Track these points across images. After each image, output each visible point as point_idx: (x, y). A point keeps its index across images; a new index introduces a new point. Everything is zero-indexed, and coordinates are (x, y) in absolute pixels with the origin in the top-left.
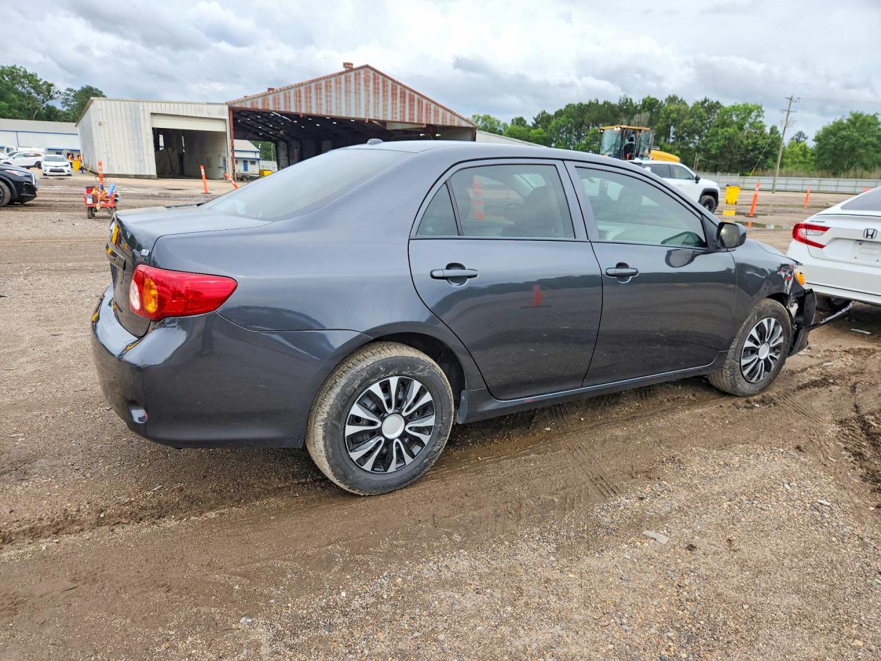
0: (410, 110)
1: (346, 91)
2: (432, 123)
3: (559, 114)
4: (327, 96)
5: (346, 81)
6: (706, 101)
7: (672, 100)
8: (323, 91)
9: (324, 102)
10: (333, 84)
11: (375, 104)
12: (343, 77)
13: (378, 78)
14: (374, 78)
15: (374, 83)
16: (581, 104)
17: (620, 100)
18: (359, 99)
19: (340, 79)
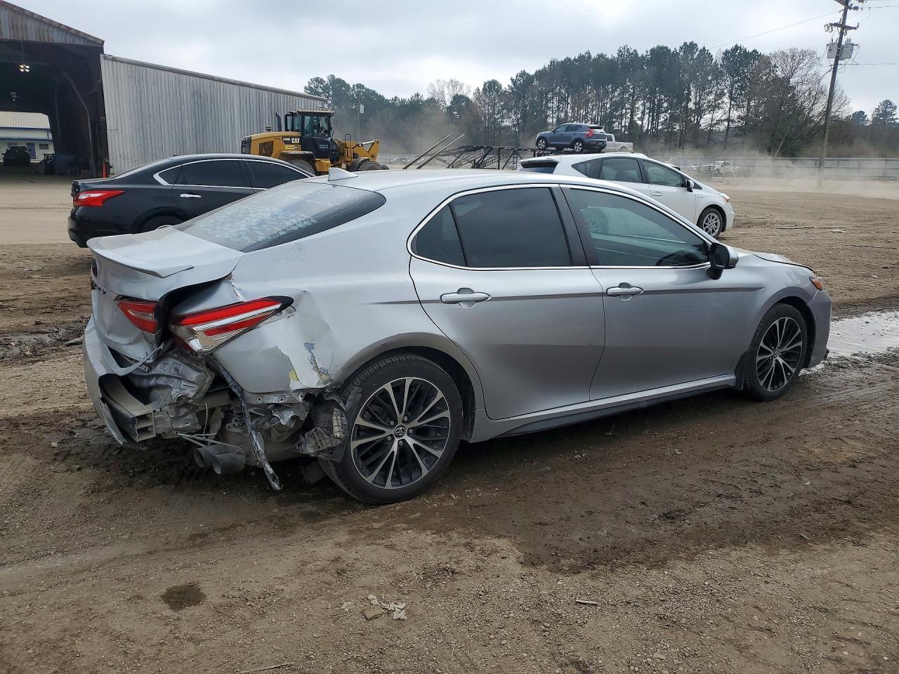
3: (540, 74)
6: (736, 48)
7: (690, 47)
16: (568, 59)
17: (620, 51)
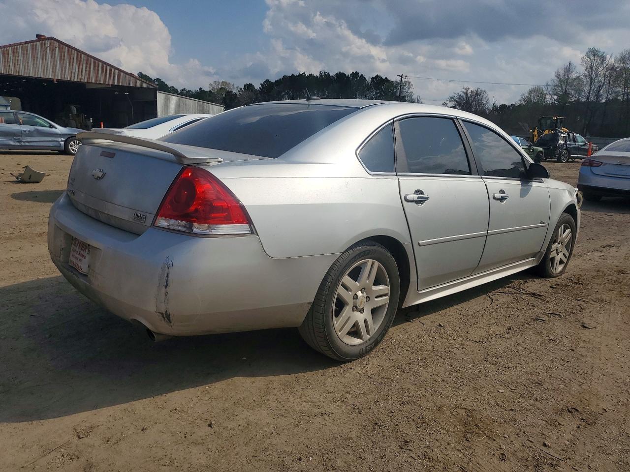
0: (95, 73)
1: (33, 57)
2: (116, 84)
3: (278, 82)
4: (14, 60)
5: (32, 49)
6: (378, 76)
7: (355, 74)
8: (11, 56)
9: (11, 64)
10: (20, 50)
11: (61, 67)
12: (29, 45)
13: (63, 48)
14: (60, 48)
15: (60, 52)
16: (293, 75)
17: (321, 73)
18: (47, 64)
19: (27, 47)
